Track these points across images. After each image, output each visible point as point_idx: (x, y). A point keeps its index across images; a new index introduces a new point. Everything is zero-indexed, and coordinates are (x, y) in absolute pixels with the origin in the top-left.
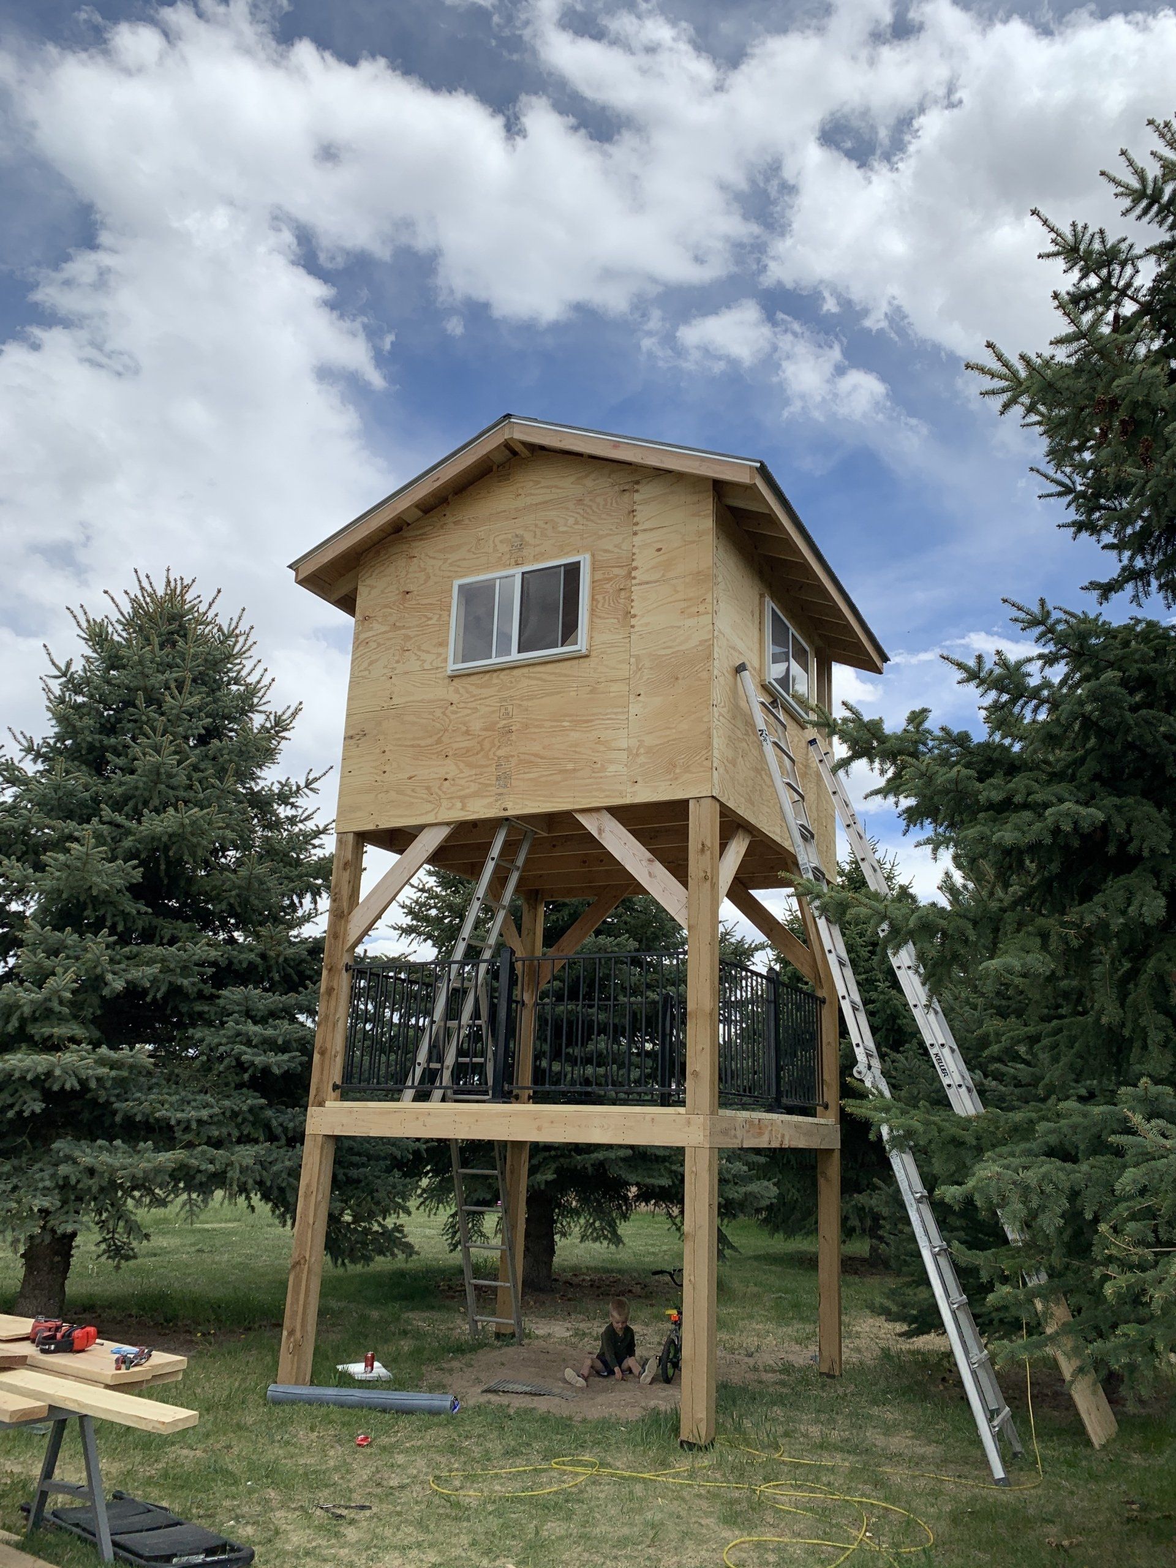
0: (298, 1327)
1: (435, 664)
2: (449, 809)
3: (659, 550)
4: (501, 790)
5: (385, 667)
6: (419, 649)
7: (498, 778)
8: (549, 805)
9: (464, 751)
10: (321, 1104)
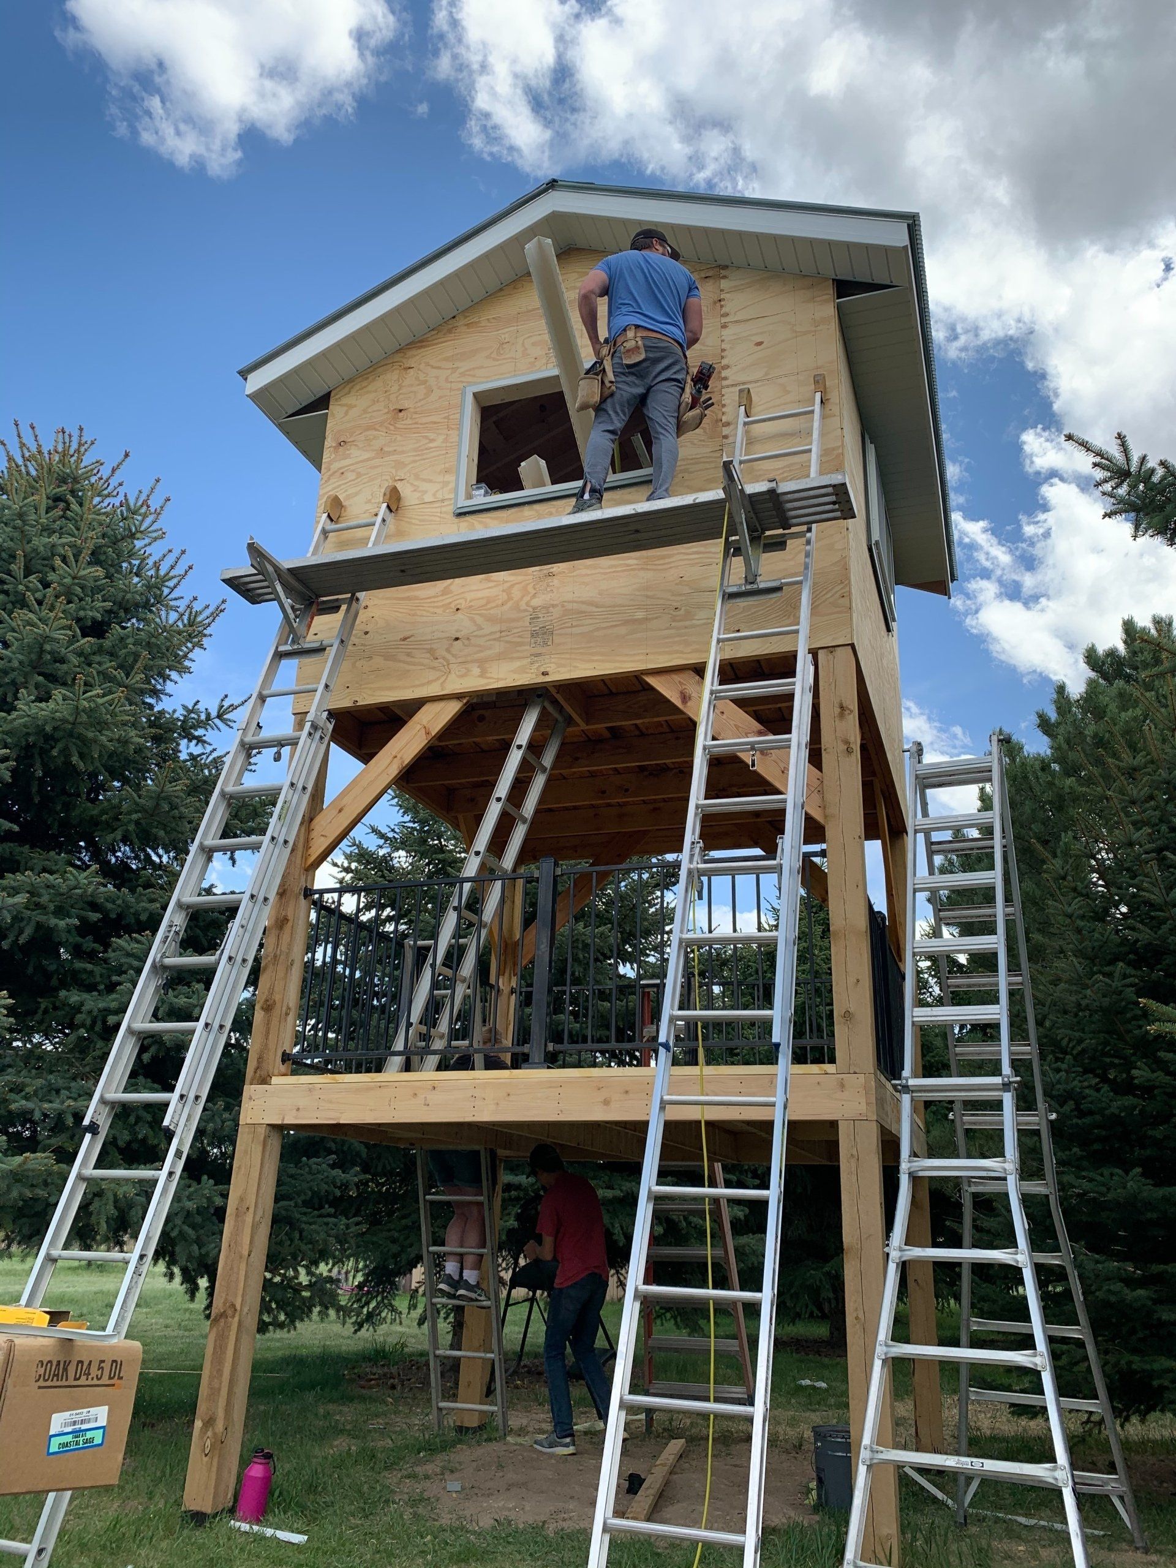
0: (221, 1413)
1: (440, 496)
2: (462, 676)
3: (759, 344)
4: (538, 650)
5: (369, 501)
6: (417, 477)
7: (534, 634)
8: (608, 665)
9: (484, 602)
10: (265, 1081)
